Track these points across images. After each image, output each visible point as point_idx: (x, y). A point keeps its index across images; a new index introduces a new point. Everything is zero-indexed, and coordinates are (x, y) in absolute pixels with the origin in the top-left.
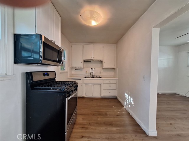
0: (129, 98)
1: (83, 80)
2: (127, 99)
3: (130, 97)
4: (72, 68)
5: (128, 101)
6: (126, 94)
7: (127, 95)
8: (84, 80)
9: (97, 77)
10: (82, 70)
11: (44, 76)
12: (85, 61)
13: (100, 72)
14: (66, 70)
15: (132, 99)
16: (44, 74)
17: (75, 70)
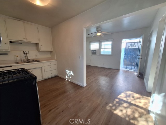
0: (69, 72)
1: (16, 66)
2: (67, 74)
3: (71, 71)
5: (69, 74)
6: (66, 71)
7: (68, 71)
8: (18, 66)
9: (33, 61)
10: (7, 54)
12: (11, 42)
13: (36, 56)
15: (72, 72)
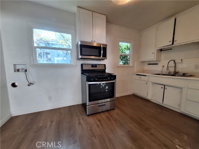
4: (143, 62)
9: (184, 75)
10: (157, 64)
11: (92, 67)
12: (162, 51)
13: (196, 67)
14: (131, 64)
16: (92, 66)
17: (148, 64)
